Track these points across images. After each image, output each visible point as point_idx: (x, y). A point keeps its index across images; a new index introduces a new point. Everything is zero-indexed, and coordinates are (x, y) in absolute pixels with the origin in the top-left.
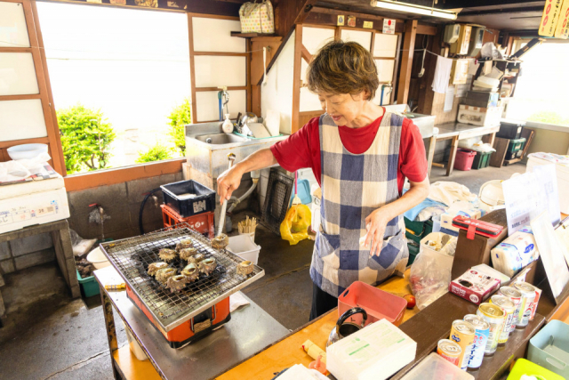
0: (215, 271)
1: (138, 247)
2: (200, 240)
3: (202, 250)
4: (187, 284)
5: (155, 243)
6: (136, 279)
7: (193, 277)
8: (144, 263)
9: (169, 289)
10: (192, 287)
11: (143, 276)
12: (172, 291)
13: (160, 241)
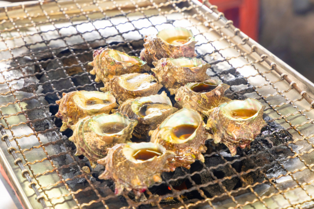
0: (257, 143)
1: (33, 35)
2: (218, 34)
3: (223, 67)
4: (166, 175)
5: (82, 28)
6: (19, 132)
7: (187, 156)
8: (46, 88)
9: (111, 183)
10: (179, 186)
11: (39, 127)
12: (120, 189)
13: (99, 24)
